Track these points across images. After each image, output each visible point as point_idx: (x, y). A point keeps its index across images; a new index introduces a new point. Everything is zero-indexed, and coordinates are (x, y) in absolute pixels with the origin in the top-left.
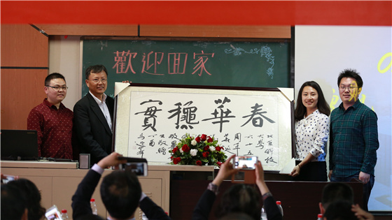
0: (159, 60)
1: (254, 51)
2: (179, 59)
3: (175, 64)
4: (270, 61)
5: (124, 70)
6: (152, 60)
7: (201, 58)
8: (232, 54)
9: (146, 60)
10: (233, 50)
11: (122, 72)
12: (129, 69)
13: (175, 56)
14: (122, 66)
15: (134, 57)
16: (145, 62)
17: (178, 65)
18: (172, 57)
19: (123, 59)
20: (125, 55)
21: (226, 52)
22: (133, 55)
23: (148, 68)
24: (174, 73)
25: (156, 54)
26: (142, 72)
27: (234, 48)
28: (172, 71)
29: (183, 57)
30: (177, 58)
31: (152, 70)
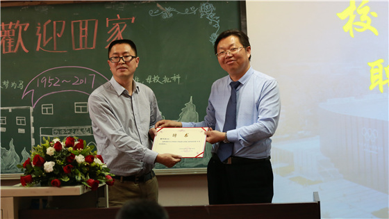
0: (58, 32)
1: (190, 11)
2: (86, 29)
3: (81, 36)
4: (214, 23)
5: (13, 48)
6: (50, 33)
7: (117, 25)
8: (160, 17)
9: (41, 32)
10: (160, 11)
11: (10, 51)
12: (20, 47)
13: (81, 24)
14: (10, 43)
15: (25, 29)
16: (40, 35)
17: (86, 36)
18: (76, 26)
19: (11, 34)
20: (13, 27)
21: (151, 14)
22: (23, 27)
23: (45, 43)
24: (81, 48)
25: (55, 23)
26: (38, 49)
27: (162, 8)
28: (77, 46)
29: (91, 25)
30: (83, 27)
31: (50, 46)
